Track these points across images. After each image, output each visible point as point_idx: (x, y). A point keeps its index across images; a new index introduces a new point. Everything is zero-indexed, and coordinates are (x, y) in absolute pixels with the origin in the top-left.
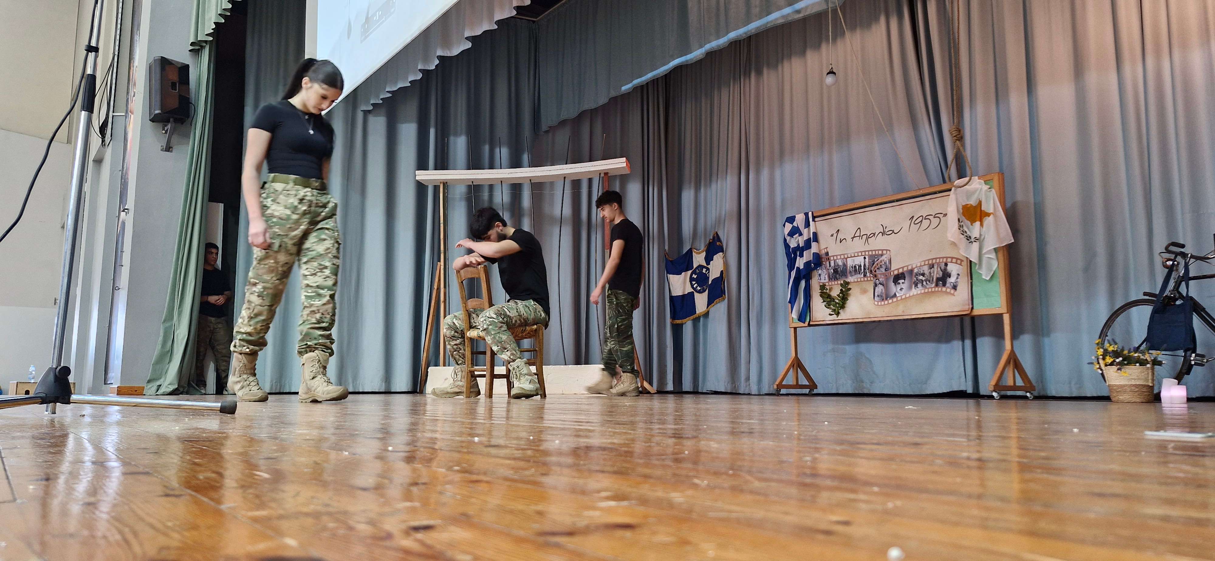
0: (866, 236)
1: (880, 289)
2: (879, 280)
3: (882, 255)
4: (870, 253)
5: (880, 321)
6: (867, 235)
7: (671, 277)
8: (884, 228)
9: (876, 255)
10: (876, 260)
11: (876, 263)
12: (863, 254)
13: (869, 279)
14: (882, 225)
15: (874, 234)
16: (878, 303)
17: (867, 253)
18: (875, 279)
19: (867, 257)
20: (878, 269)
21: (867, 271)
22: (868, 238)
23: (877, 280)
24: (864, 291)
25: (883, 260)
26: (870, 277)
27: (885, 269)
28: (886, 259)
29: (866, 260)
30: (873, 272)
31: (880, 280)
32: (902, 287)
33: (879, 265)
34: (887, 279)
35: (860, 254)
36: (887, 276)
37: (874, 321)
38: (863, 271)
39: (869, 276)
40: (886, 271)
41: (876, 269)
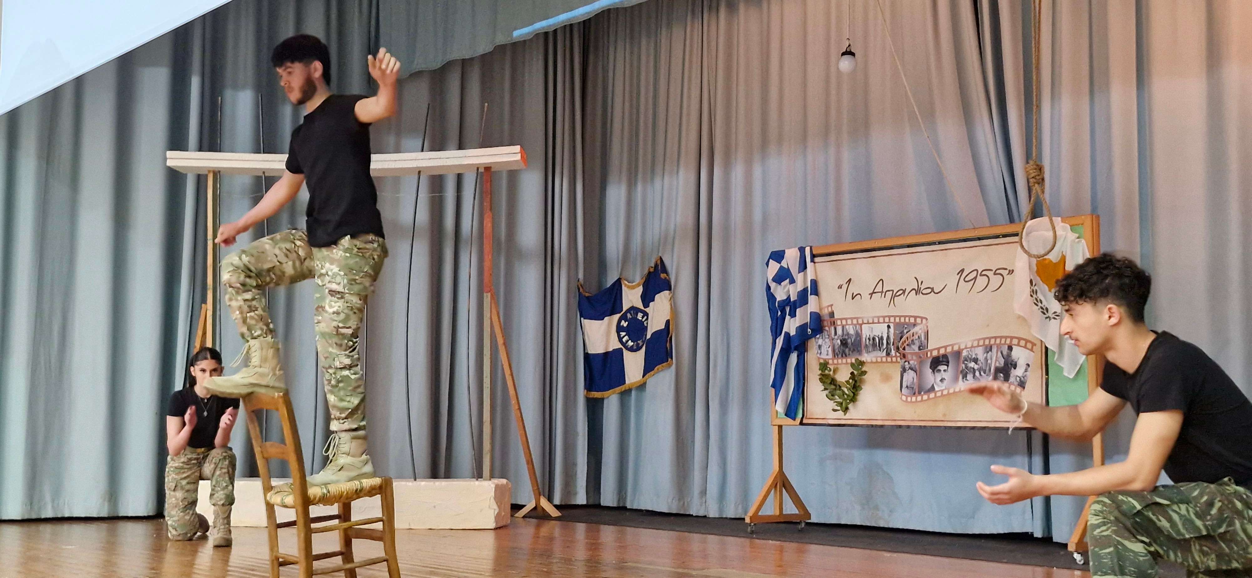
0: (891, 292)
1: (910, 376)
2: (909, 363)
3: (914, 325)
4: (897, 320)
5: (908, 427)
6: (893, 291)
7: (586, 323)
8: (920, 284)
9: (905, 323)
10: (905, 331)
11: (905, 337)
12: (887, 320)
13: (894, 359)
14: (916, 278)
15: (904, 291)
16: (907, 398)
17: (892, 320)
18: (903, 360)
19: (892, 325)
20: (908, 345)
21: (892, 347)
22: (893, 297)
23: (907, 363)
24: (886, 378)
25: (916, 333)
26: (896, 356)
27: (919, 347)
28: (920, 332)
29: (890, 330)
30: (901, 349)
31: (911, 362)
32: (944, 377)
33: (910, 340)
34: (921, 362)
35: (881, 320)
36: (920, 357)
37: (900, 426)
38: (885, 346)
39: (894, 355)
40: (920, 349)
41: (905, 345)
